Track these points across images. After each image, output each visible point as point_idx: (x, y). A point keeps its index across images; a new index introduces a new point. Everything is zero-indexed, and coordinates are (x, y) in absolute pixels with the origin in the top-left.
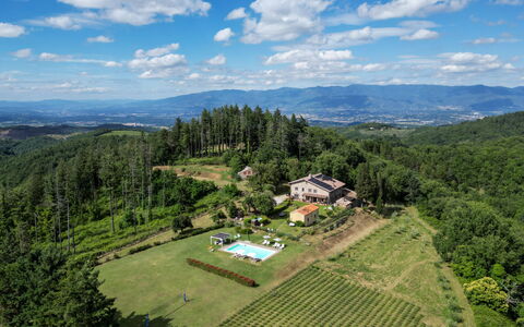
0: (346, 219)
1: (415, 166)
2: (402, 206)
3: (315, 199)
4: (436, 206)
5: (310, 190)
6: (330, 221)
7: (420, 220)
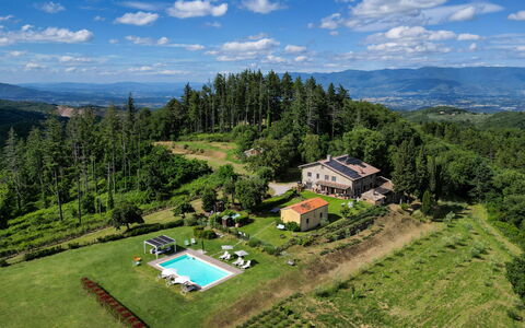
0: (372, 222)
1: (489, 152)
2: (465, 205)
3: (332, 190)
4: (516, 207)
5: (327, 177)
6: (344, 224)
7: (489, 227)
